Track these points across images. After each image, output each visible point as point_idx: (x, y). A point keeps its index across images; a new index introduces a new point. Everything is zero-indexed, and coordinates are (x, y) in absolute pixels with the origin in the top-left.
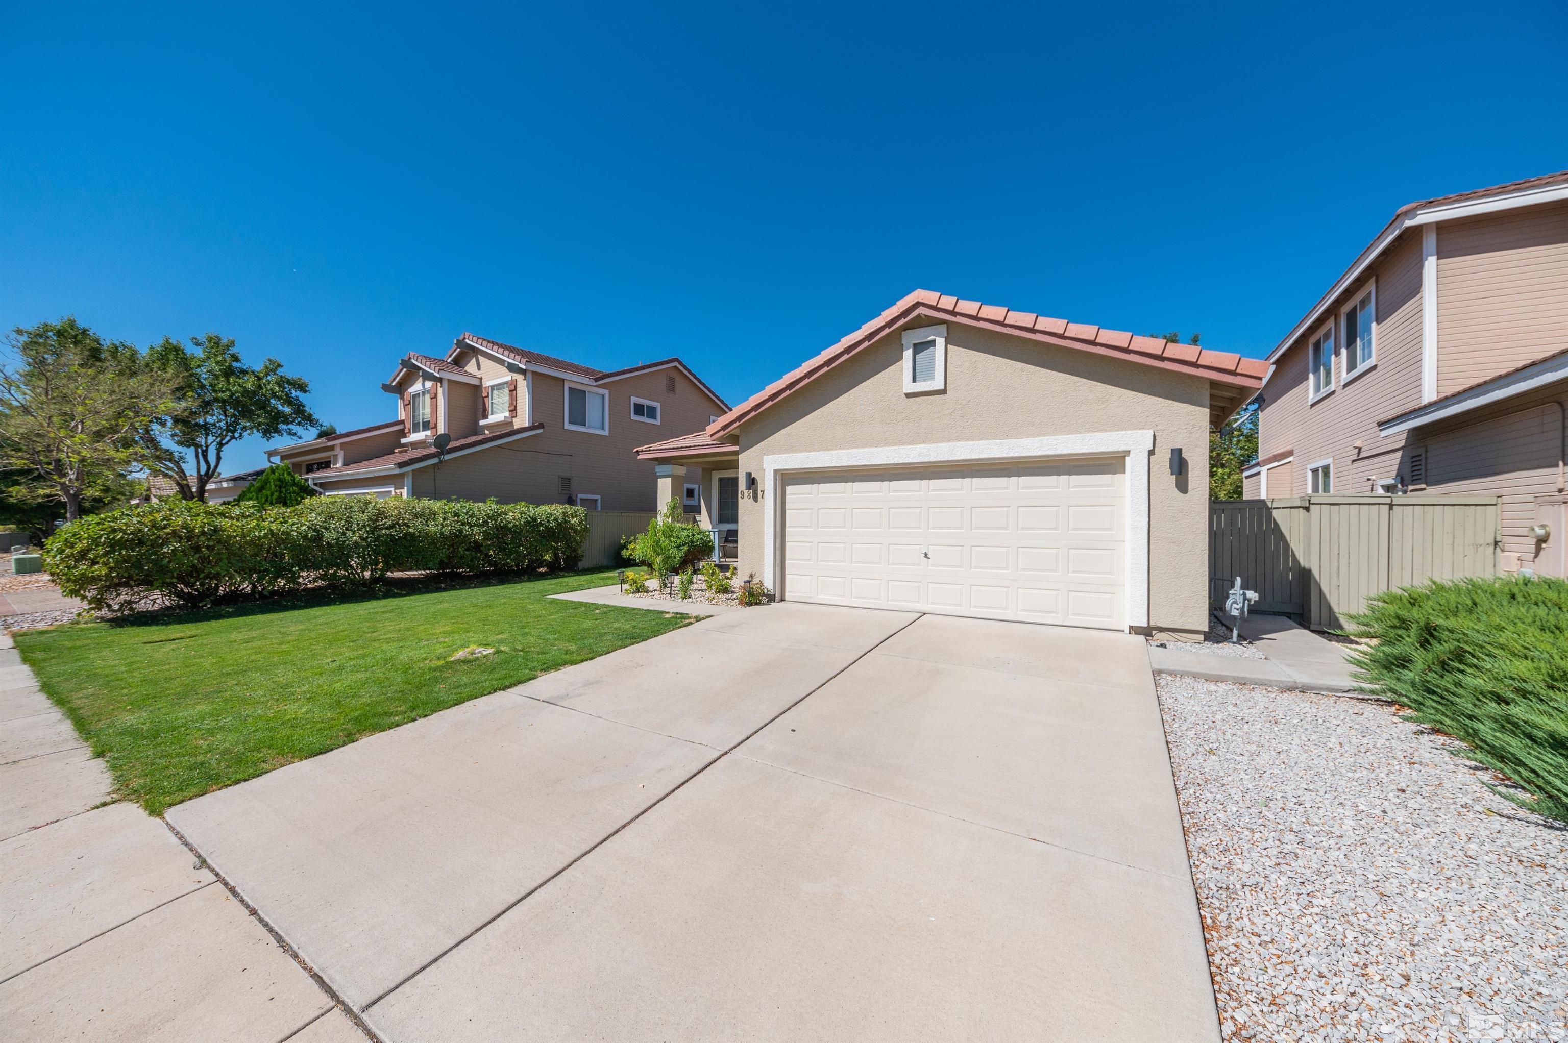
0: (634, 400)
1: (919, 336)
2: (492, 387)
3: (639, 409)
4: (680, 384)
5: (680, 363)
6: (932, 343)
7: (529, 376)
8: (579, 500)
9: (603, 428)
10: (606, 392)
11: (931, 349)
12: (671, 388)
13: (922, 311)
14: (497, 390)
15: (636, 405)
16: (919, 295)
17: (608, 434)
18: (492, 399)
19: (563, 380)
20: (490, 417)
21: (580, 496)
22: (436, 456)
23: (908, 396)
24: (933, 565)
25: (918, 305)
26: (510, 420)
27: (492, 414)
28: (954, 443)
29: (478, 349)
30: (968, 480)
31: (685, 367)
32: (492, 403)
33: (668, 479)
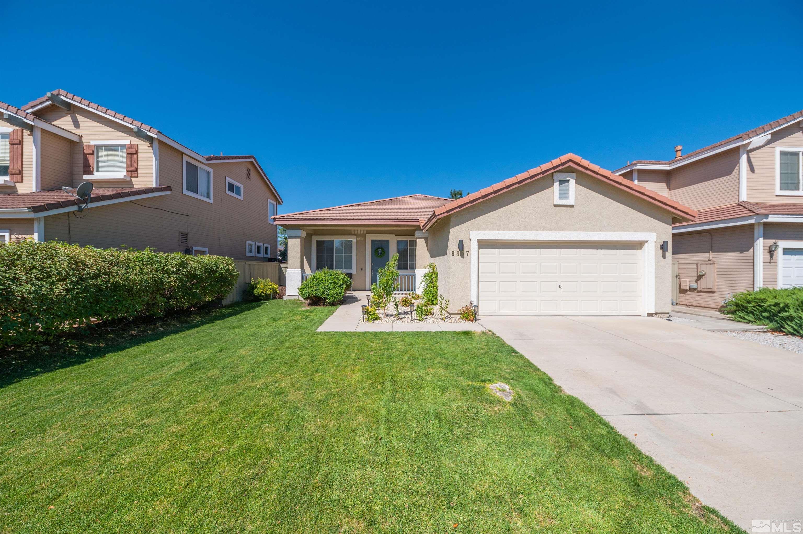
0: (228, 180)
1: (563, 176)
2: (99, 147)
3: (231, 187)
4: (253, 174)
5: (255, 160)
6: (568, 181)
7: (156, 144)
8: (193, 251)
9: (208, 197)
10: (211, 170)
11: (566, 184)
12: (248, 176)
13: (570, 164)
14: (105, 150)
15: (229, 184)
16: (570, 156)
17: (212, 203)
18: (97, 157)
19: (182, 153)
20: (96, 173)
21: (195, 248)
22: (76, 204)
23: (555, 206)
24: (563, 292)
25: (571, 161)
26: (129, 179)
27: (98, 170)
28: (579, 232)
29: (75, 106)
30: (578, 250)
31: (257, 163)
32: (98, 161)
33: (298, 239)
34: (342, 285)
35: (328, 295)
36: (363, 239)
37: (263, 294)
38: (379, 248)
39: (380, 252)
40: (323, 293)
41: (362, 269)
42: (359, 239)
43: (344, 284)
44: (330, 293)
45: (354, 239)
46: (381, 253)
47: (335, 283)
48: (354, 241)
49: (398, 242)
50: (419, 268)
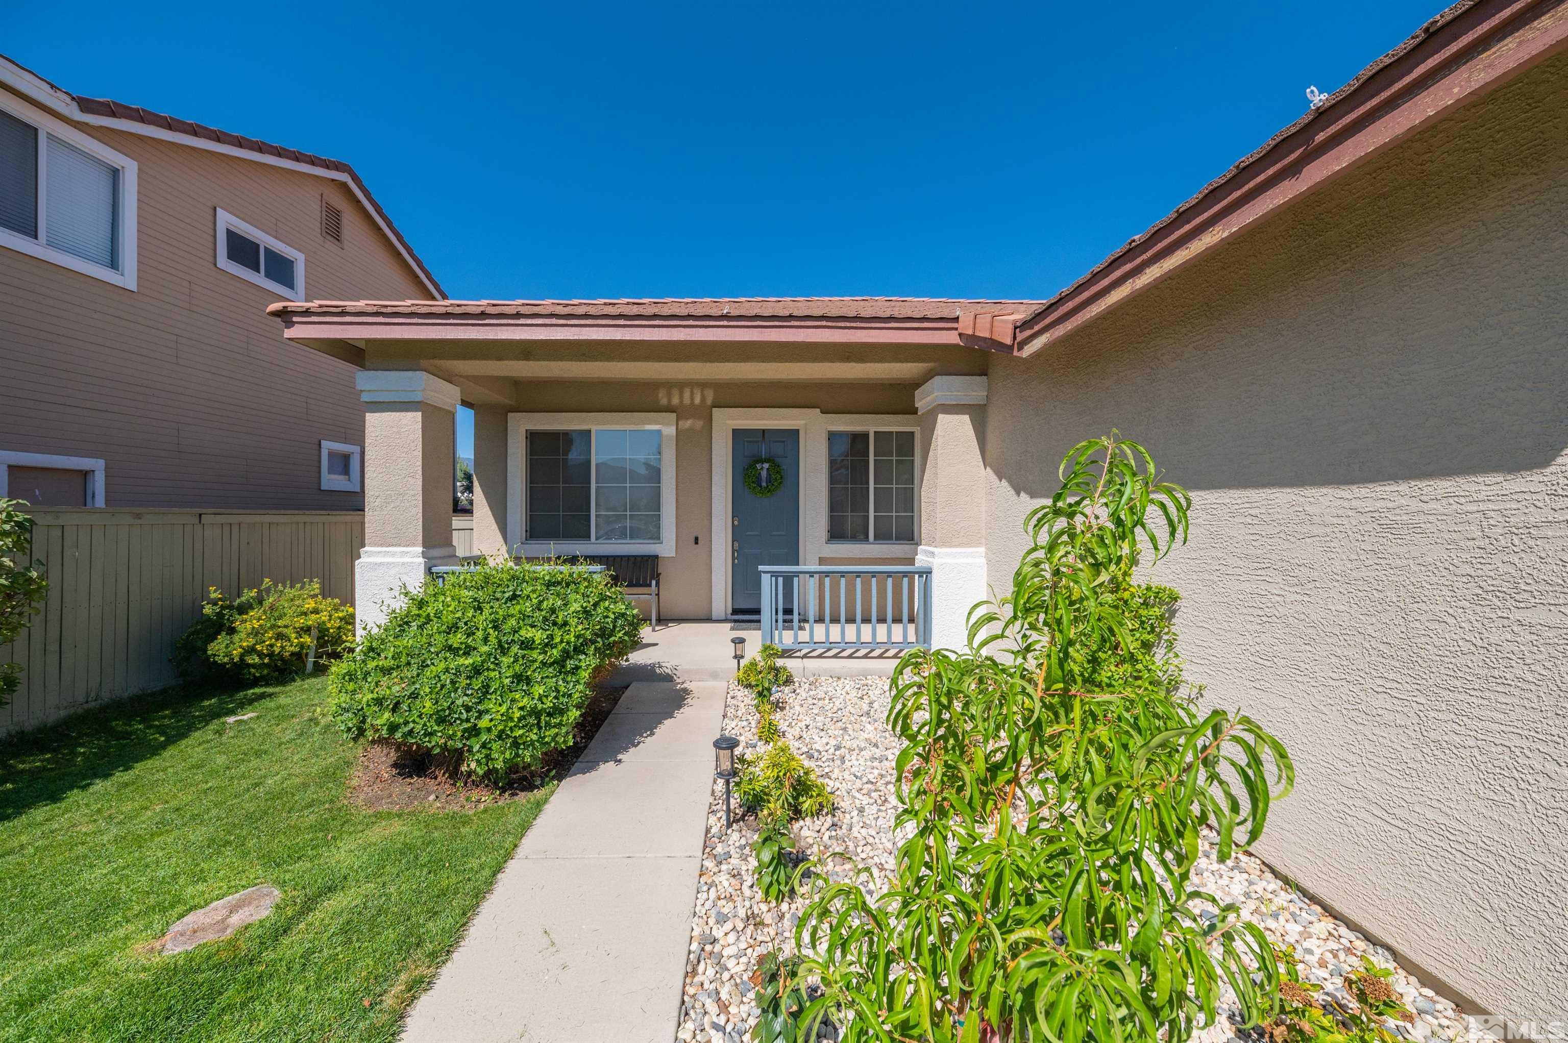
0: (225, 220)
3: (245, 251)
12: (333, 230)
15: (232, 236)
17: (134, 288)
33: (410, 415)
34: (578, 650)
35: (474, 731)
36: (699, 424)
37: (254, 659)
38: (762, 461)
39: (764, 474)
40: (441, 721)
41: (696, 541)
42: (687, 424)
43: (586, 643)
44: (484, 723)
45: (668, 424)
46: (769, 481)
47: (527, 645)
48: (670, 431)
49: (832, 437)
50: (933, 542)
